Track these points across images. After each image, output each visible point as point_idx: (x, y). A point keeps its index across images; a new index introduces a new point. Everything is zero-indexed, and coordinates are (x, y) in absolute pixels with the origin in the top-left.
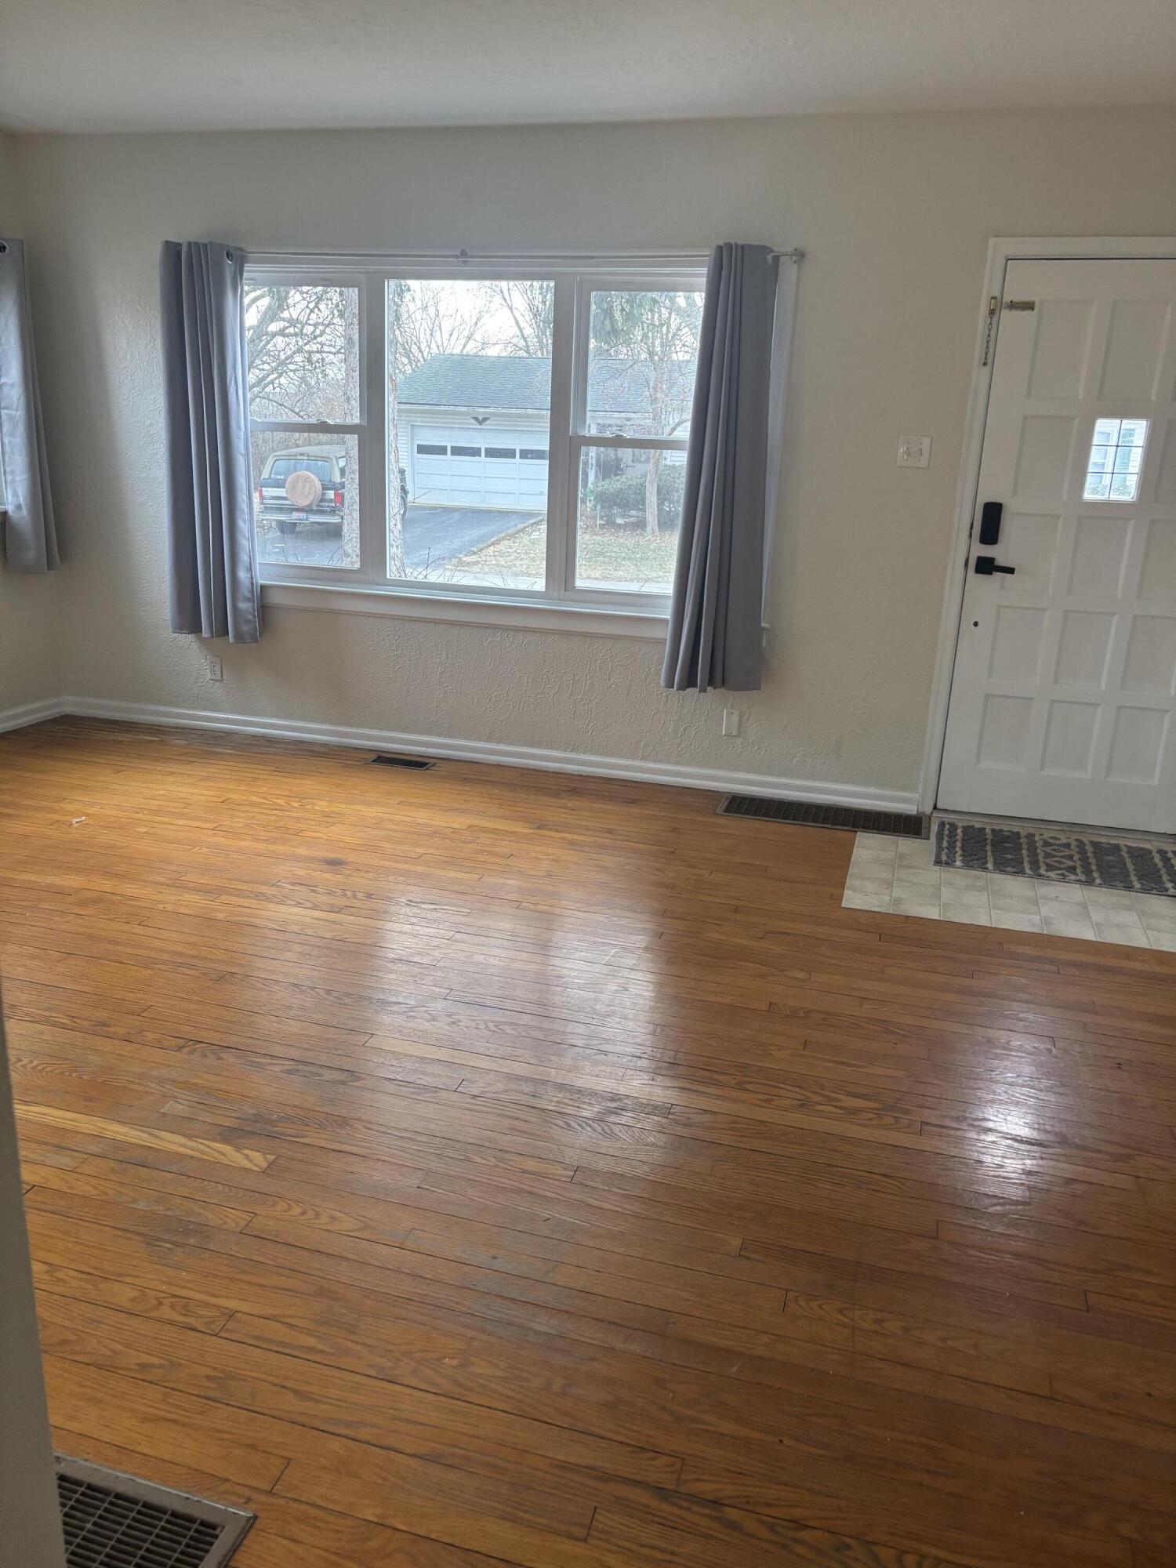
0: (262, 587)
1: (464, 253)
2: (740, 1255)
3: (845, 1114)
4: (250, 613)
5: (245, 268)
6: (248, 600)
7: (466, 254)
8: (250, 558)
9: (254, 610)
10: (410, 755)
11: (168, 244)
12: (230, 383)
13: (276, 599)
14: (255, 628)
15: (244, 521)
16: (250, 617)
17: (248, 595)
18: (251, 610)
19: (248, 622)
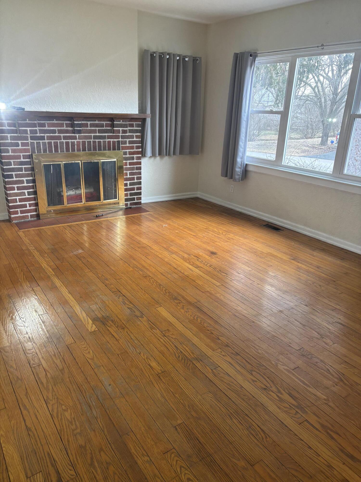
0: (246, 165)
1: (322, 45)
2: (175, 427)
3: (278, 400)
4: (239, 172)
5: (256, 59)
6: (240, 168)
7: (323, 46)
8: (243, 155)
9: (241, 171)
10: (279, 226)
11: (235, 53)
12: (244, 97)
13: (250, 169)
14: (240, 178)
15: (242, 142)
16: (239, 173)
17: (240, 166)
18: (240, 171)
19: (238, 175)
